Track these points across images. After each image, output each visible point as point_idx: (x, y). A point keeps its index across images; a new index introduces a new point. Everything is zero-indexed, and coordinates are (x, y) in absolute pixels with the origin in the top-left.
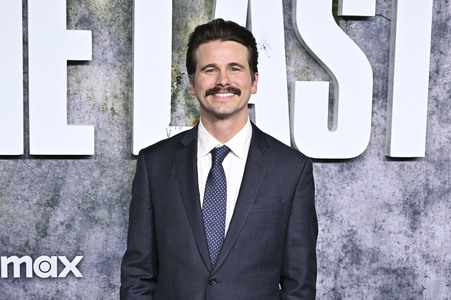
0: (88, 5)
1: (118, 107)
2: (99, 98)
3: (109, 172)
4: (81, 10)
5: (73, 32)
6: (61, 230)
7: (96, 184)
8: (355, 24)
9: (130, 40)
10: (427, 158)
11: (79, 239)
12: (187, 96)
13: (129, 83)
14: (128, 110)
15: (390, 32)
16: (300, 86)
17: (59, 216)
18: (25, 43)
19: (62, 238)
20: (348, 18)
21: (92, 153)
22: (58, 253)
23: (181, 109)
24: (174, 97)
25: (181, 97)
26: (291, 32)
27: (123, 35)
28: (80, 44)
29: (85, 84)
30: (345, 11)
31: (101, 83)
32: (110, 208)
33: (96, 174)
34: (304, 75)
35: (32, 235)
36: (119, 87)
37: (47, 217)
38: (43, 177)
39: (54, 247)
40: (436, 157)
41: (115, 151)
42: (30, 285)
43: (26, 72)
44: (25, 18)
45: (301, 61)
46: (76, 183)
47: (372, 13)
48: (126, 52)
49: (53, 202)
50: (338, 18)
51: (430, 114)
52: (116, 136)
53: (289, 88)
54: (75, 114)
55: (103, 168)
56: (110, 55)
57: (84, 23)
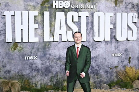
0: (37, 21)
1: (42, 35)
2: (39, 34)
3: (41, 44)
4: (36, 21)
5: (35, 24)
6: (34, 52)
7: (39, 46)
8: (75, 23)
9: (44, 25)
10: (87, 41)
11: (37, 54)
12: (52, 33)
13: (44, 32)
14: (43, 35)
15: (80, 24)
16: (68, 31)
17: (33, 51)
18: (28, 26)
19: (34, 54)
20: (74, 22)
21: (38, 41)
22: (34, 56)
23: (51, 35)
24: (50, 33)
25: (51, 33)
26: (66, 24)
27: (43, 25)
28: (36, 26)
29: (37, 32)
30: (74, 21)
31: (39, 31)
32: (41, 49)
33: (39, 44)
34: (69, 30)
35: (30, 53)
36: (42, 32)
37: (32, 51)
38: (31, 45)
39: (33, 55)
40: (88, 41)
41: (42, 41)
42: (29, 61)
43: (29, 30)
44: (28, 23)
45: (68, 28)
46: (36, 46)
47: (78, 21)
48: (43, 27)
49: (33, 49)
50: (73, 22)
51: (87, 35)
52: (42, 39)
53: (67, 32)
54: (36, 36)
55: (40, 44)
56: (41, 28)
57: (37, 23)
